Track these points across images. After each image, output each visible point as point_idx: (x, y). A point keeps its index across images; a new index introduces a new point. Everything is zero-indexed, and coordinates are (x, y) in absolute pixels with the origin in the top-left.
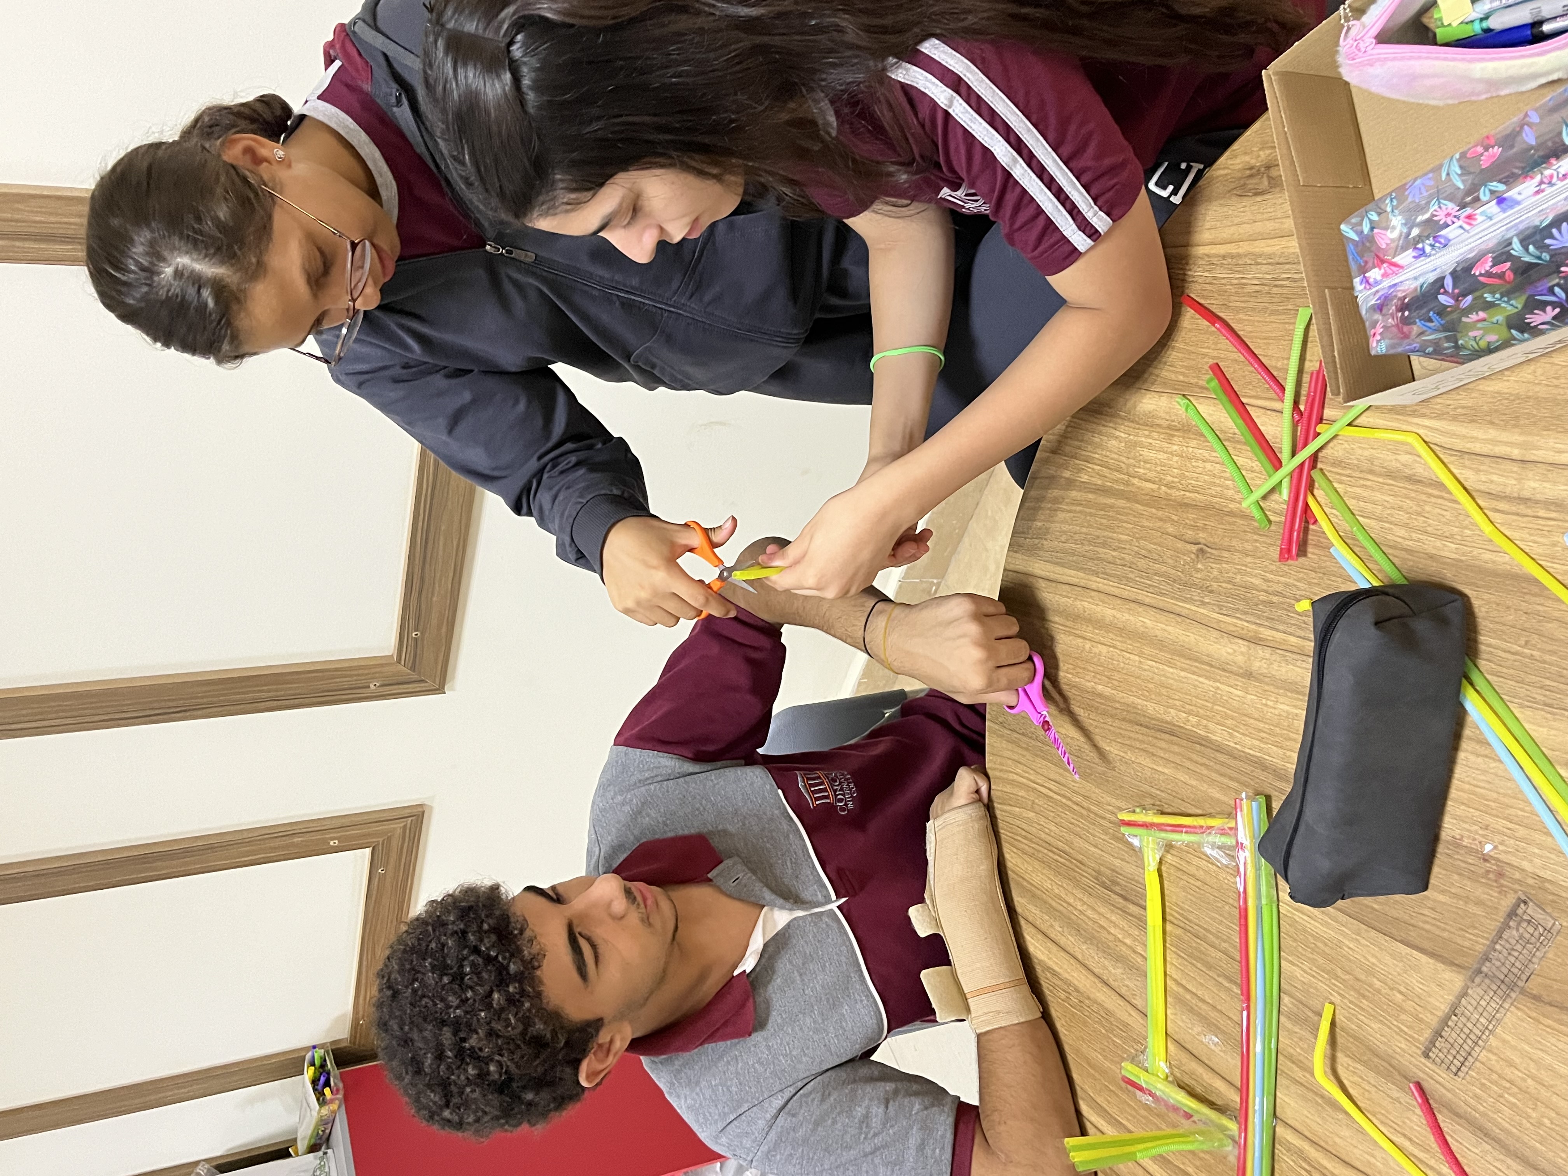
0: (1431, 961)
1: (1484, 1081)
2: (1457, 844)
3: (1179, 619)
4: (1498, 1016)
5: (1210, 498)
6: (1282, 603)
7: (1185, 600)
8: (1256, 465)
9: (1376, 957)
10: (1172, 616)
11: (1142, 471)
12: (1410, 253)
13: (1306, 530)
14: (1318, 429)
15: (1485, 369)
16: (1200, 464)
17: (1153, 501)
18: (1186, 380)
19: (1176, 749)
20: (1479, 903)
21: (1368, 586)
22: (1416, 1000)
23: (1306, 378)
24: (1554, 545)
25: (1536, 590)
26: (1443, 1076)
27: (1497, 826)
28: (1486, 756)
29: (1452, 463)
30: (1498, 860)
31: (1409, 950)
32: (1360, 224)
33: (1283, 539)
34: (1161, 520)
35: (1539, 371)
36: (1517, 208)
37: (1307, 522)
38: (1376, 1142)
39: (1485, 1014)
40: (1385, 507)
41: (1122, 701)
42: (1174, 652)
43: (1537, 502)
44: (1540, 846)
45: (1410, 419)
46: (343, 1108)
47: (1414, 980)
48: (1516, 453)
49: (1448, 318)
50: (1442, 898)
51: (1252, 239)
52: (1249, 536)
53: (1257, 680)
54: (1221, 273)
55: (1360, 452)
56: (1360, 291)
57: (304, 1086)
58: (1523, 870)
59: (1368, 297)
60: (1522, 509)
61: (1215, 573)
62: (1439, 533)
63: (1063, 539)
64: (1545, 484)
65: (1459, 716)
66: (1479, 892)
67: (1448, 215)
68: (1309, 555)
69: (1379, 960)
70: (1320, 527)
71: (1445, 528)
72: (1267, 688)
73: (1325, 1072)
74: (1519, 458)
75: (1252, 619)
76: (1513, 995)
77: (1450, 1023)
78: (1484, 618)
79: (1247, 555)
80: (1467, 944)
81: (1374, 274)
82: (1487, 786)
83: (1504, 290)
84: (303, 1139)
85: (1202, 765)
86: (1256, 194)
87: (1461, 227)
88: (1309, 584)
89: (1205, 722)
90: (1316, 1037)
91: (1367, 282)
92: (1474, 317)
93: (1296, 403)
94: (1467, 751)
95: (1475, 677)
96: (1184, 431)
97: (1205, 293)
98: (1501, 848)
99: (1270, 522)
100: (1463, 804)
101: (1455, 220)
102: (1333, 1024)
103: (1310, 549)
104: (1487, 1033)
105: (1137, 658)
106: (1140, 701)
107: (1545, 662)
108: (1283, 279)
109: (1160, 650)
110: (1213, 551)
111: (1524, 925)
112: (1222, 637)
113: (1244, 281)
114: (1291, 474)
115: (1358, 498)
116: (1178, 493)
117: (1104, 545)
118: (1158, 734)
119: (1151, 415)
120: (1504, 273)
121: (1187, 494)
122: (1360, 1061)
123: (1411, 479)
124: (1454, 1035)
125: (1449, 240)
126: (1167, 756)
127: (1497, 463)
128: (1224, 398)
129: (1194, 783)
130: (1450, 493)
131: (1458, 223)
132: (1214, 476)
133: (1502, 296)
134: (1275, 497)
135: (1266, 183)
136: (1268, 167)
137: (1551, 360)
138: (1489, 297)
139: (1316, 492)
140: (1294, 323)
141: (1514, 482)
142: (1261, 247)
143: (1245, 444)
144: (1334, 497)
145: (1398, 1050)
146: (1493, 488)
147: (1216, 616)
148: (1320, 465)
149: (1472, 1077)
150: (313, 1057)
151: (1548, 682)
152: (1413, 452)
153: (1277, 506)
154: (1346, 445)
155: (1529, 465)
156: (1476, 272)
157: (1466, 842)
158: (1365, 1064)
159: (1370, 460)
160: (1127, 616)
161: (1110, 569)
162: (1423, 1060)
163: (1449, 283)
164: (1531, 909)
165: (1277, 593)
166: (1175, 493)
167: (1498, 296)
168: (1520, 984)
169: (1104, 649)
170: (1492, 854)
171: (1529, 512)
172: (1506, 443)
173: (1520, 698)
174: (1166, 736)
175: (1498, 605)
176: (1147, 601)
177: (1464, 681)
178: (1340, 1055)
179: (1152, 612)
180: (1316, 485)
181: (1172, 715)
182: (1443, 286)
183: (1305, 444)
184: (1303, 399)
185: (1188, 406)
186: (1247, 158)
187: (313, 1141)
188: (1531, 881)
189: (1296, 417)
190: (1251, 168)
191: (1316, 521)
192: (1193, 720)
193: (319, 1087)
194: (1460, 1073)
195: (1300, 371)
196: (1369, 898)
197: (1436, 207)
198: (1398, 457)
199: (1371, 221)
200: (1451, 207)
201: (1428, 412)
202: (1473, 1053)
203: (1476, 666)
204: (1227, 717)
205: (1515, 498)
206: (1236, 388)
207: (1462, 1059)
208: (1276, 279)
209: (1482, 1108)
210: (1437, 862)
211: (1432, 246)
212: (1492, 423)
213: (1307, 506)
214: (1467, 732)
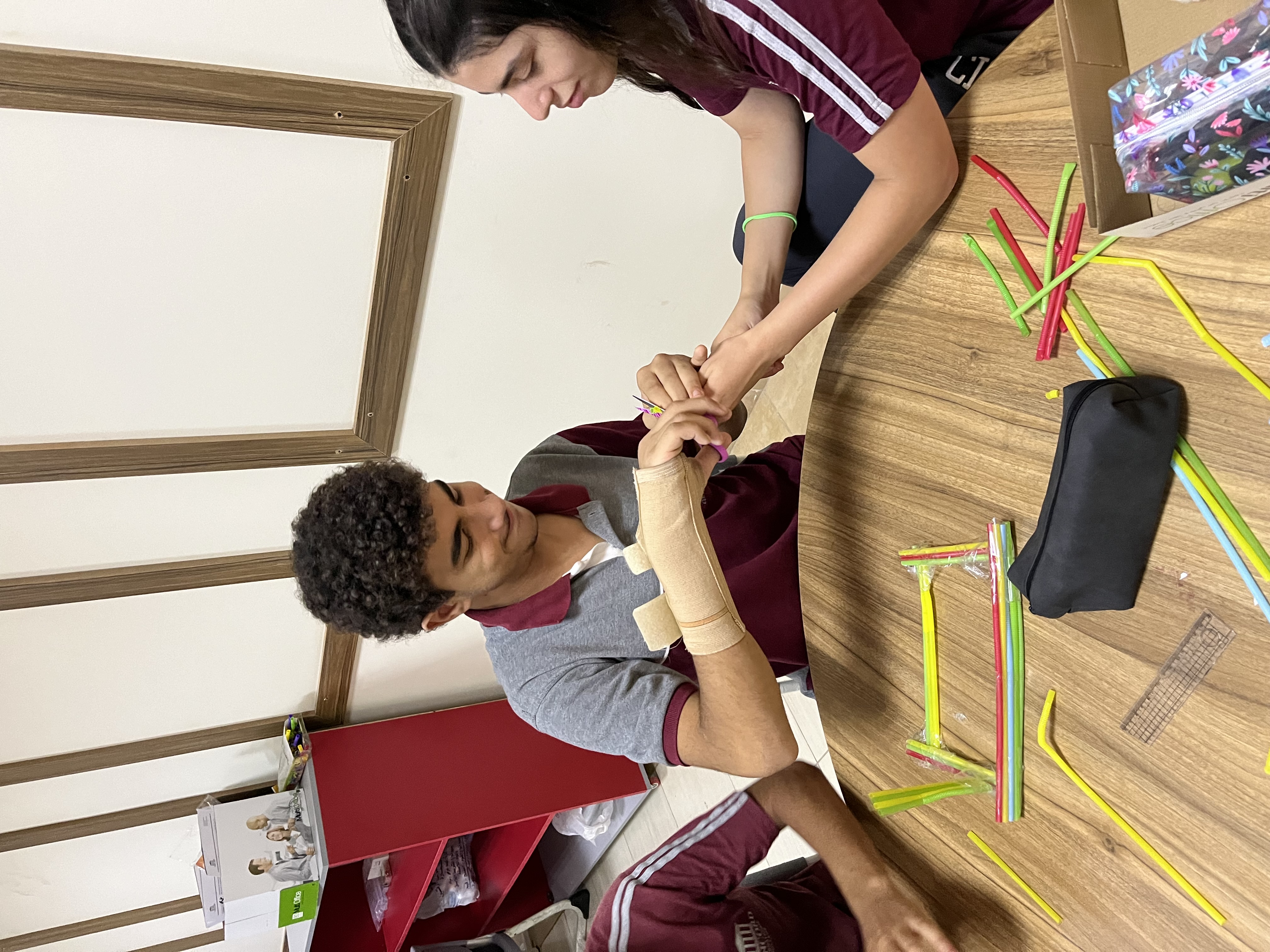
0: (1133, 659)
1: (1167, 747)
2: (1159, 573)
3: (954, 406)
4: (1182, 699)
5: (984, 313)
6: (1035, 393)
7: (960, 391)
8: (1021, 287)
9: (1090, 657)
10: (949, 403)
11: (931, 293)
12: (1162, 113)
13: (1058, 337)
14: (1073, 259)
15: (1211, 208)
16: (978, 287)
17: (940, 315)
18: (970, 221)
19: (946, 503)
20: (1173, 616)
21: (1104, 378)
22: (1119, 687)
23: (1067, 219)
24: (1253, 346)
25: (1236, 381)
26: (1136, 743)
27: (1191, 560)
28: (1187, 507)
29: (1178, 283)
30: (1190, 584)
31: (1116, 651)
32: (1124, 89)
33: (1040, 342)
34: (944, 330)
35: (1251, 212)
36: (1248, 78)
37: (1059, 331)
38: (1081, 790)
39: (1172, 698)
40: (1122, 319)
41: (906, 468)
42: (949, 431)
43: (1242, 313)
44: (1224, 575)
45: (1147, 250)
46: (311, 759)
47: (1118, 673)
48: (1228, 275)
49: (1189, 165)
50: (1144, 613)
51: (1030, 109)
52: (1013, 342)
53: (1012, 451)
54: (1003, 137)
55: (1105, 276)
56: (1119, 145)
57: (283, 743)
58: (1210, 592)
59: (1126, 148)
60: (1230, 319)
61: (985, 370)
62: (1164, 338)
63: (867, 346)
64: (1250, 300)
65: (1169, 477)
66: (1174, 609)
67: (1194, 82)
68: (1059, 356)
69: (1093, 659)
70: (1070, 334)
71: (1169, 334)
72: (1019, 457)
73: (1046, 740)
74: (1231, 279)
75: (1011, 406)
76: (1195, 684)
77: (1144, 704)
78: (1193, 403)
79: (1010, 357)
80: (1162, 647)
81: (1132, 130)
82: (1187, 530)
83: (1234, 141)
84: (282, 781)
85: (965, 515)
86: (1036, 74)
87: (1202, 93)
88: (1058, 378)
89: (969, 483)
90: (1040, 714)
91: (1126, 137)
92: (1208, 164)
93: (1057, 238)
94: (1173, 504)
95: (1184, 448)
96: (967, 262)
97: (991, 154)
98: (1193, 576)
99: (1030, 331)
100: (1166, 543)
101: (1199, 87)
102: (1054, 705)
103: (1060, 352)
104: (1172, 711)
105: (919, 435)
106: (920, 468)
107: (1239, 436)
108: (1053, 142)
109: (938, 429)
110: (984, 354)
111: (1207, 632)
112: (987, 419)
113: (1022, 143)
114: (1050, 294)
115: (1101, 312)
116: (959, 310)
117: (899, 350)
118: (933, 493)
119: (941, 249)
120: (1235, 128)
121: (966, 310)
122: (1073, 732)
123: (1144, 296)
124: (1146, 713)
125: (1192, 104)
126: (938, 509)
127: (1213, 283)
128: (1000, 235)
129: (958, 529)
130: (1175, 306)
131: (1201, 89)
132: (988, 296)
133: (1232, 147)
134: (1036, 311)
135: (1045, 65)
136: (1047, 52)
137: (1260, 203)
138: (1221, 147)
139: (1068, 307)
140: (1061, 176)
141: (1226, 298)
142: (1037, 116)
143: (1013, 271)
144: (1083, 312)
145: (1102, 724)
146: (1209, 303)
147: (983, 403)
148: (1072, 287)
149: (1158, 744)
150: (290, 724)
151: (1239, 451)
152: (1147, 276)
153: (1036, 319)
154: (1094, 271)
155: (1238, 285)
156: (1214, 126)
157: (1166, 571)
158: (1077, 734)
159: (1113, 282)
160: (913, 404)
161: (902, 368)
162: (1121, 731)
163: (1192, 136)
164: (1214, 621)
165: (1032, 386)
166: (956, 310)
167: (1228, 146)
168: (1201, 676)
169: (894, 429)
170: (1186, 580)
171: (1236, 321)
172: (1222, 269)
173: (1217, 463)
174: (939, 494)
175: (1205, 393)
176: (930, 392)
177: (1175, 451)
178: (1056, 727)
179: (933, 400)
180: (1069, 302)
181: (944, 479)
182: (1187, 138)
183: (1063, 270)
184: (1063, 235)
185: (971, 242)
186: (1030, 45)
187: (289, 782)
188: (1214, 600)
189: (1057, 249)
190: (1034, 53)
191: (1067, 330)
192: (960, 481)
193: (294, 745)
194: (1149, 741)
195: (1062, 214)
196: (1087, 613)
197: (1185, 76)
198: (1135, 280)
199: (1133, 87)
200: (1195, 76)
201: (1161, 244)
202: (1160, 727)
203: (1185, 440)
204: (987, 479)
205: (1226, 310)
206: (1010, 227)
207: (1151, 731)
208: (1048, 141)
209: (1163, 766)
210: (1142, 586)
211: (1179, 108)
212: (1211, 252)
213: (1060, 319)
214: (1174, 489)
